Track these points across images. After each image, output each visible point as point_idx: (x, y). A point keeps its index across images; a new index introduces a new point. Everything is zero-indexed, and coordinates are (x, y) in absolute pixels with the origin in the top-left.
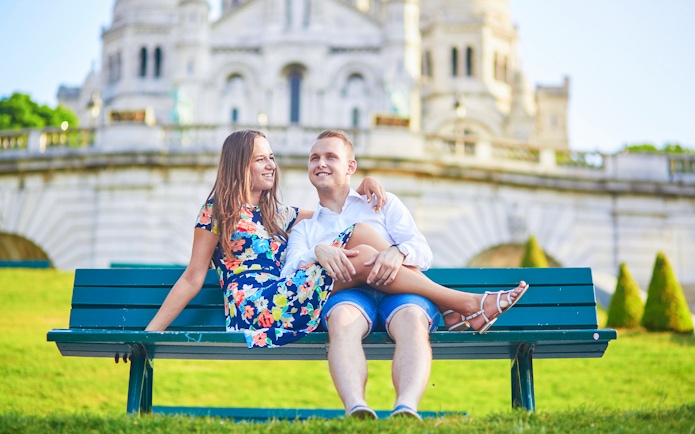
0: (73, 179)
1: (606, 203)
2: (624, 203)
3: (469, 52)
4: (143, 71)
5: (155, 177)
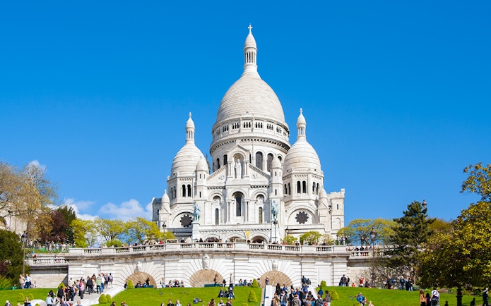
0: (158, 258)
1: (299, 259)
2: (303, 260)
3: (304, 182)
4: (184, 195)
5: (177, 257)
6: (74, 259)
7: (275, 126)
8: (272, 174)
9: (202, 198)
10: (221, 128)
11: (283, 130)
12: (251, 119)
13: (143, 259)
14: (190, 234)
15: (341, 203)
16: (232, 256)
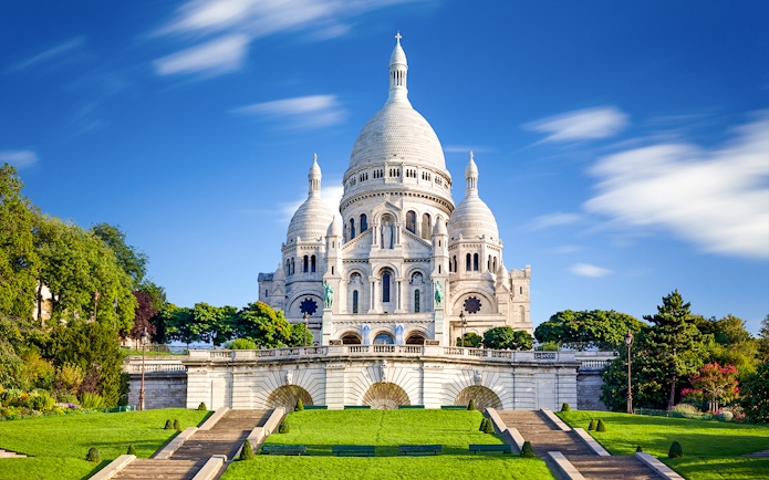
0: (317, 366)
1: (511, 370)
2: (517, 370)
3: (476, 255)
4: (306, 270)
5: (343, 365)
6: (197, 364)
7: (433, 176)
8: (434, 243)
9: (335, 275)
10: (357, 177)
11: (444, 181)
12: (401, 165)
13: (294, 367)
15: (525, 283)
16: (420, 365)
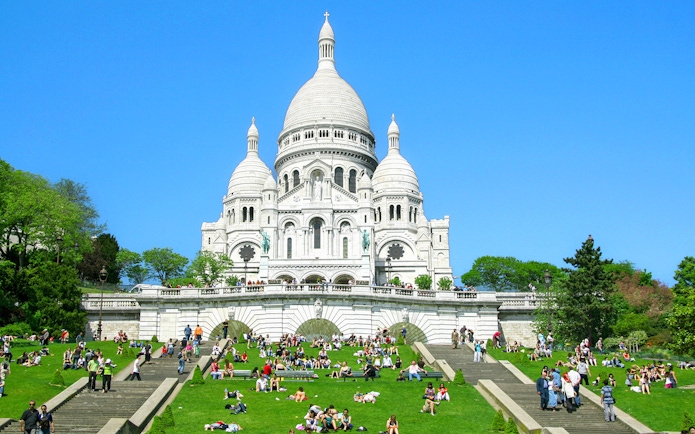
0: (257, 303)
3: (399, 207)
4: (245, 219)
6: (148, 302)
7: (359, 136)
8: (360, 195)
9: (271, 225)
10: (291, 138)
11: (368, 140)
12: (328, 126)
13: (237, 303)
14: (256, 270)
15: (444, 233)
16: (351, 303)
